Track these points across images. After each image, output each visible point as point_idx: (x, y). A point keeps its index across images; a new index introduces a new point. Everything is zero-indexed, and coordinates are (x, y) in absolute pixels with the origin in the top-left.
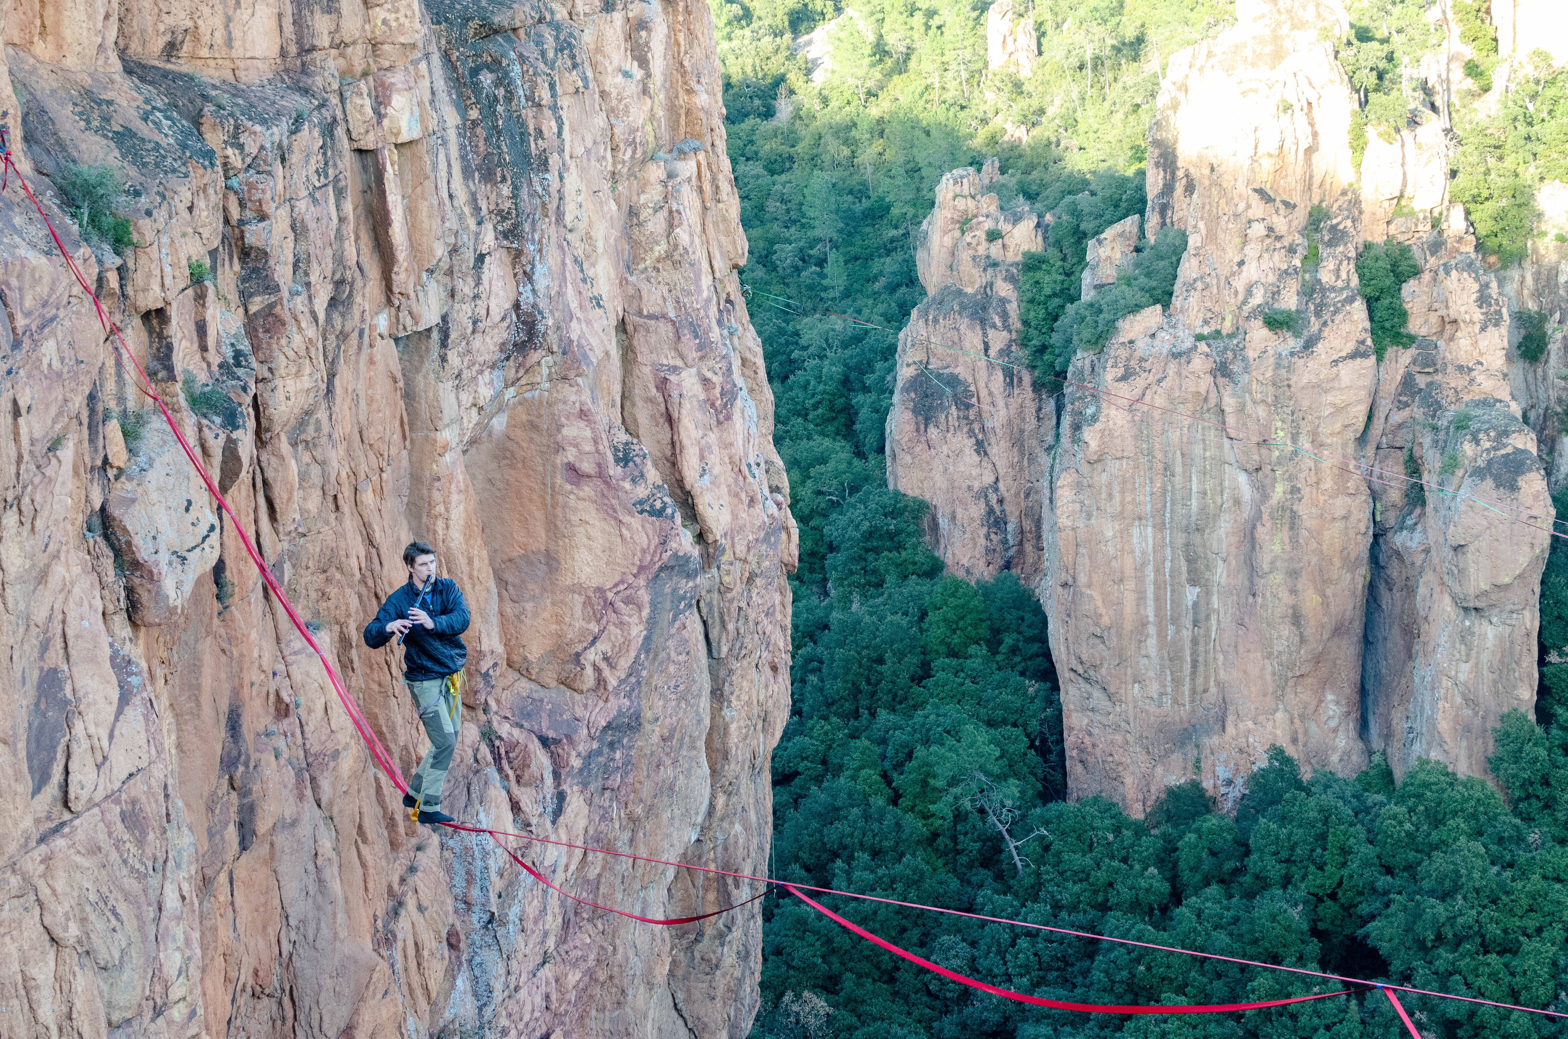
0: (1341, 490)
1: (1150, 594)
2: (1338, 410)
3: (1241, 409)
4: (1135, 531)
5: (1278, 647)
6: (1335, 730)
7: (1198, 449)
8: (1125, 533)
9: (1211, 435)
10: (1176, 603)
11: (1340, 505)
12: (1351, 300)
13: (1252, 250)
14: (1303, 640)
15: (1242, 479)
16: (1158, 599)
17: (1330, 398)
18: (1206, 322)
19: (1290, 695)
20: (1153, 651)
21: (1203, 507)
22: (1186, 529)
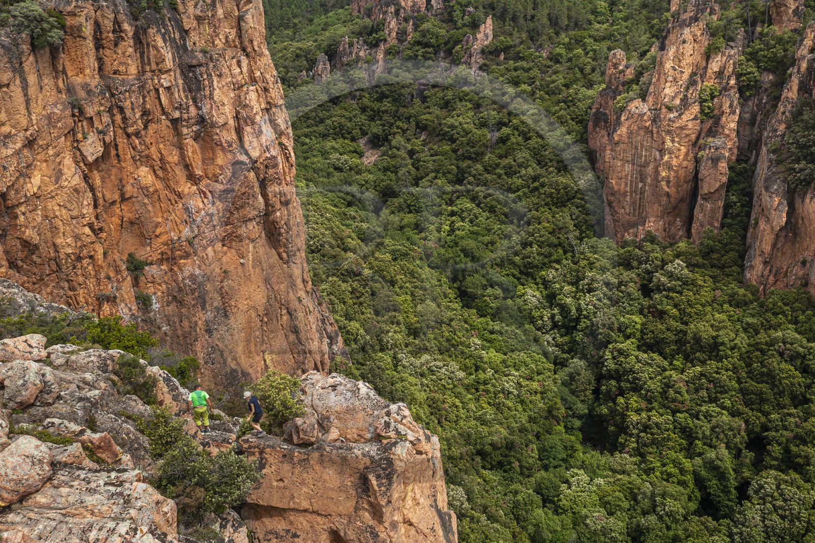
0: (686, 159)
1: (629, 182)
2: (687, 135)
3: (658, 132)
4: (626, 165)
5: (663, 203)
6: (679, 229)
7: (645, 143)
8: (623, 165)
9: (649, 139)
10: (636, 187)
11: (685, 164)
12: (695, 102)
13: (668, 84)
14: (670, 202)
15: (657, 153)
16: (631, 185)
17: (685, 132)
18: (653, 105)
19: (666, 218)
20: (628, 200)
21: (646, 160)
22: (640, 166)
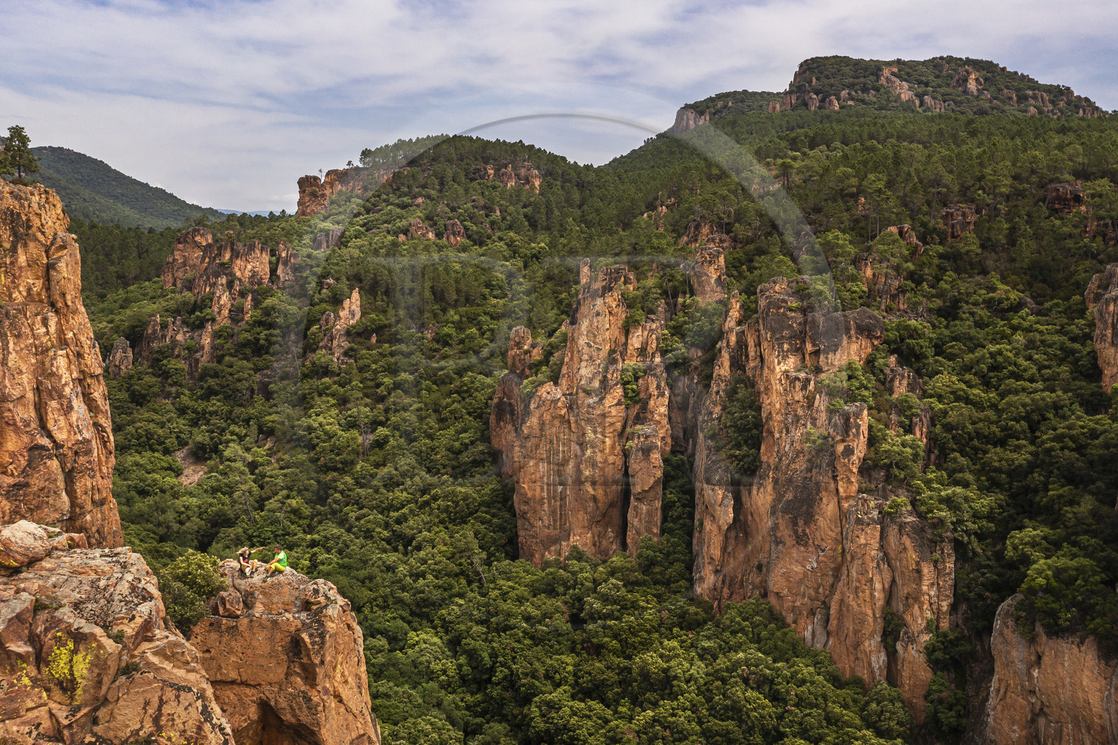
0: (612, 453)
1: (545, 486)
2: (612, 424)
3: (576, 422)
4: (541, 464)
5: (589, 510)
6: (612, 542)
7: (562, 435)
8: (536, 465)
9: (567, 430)
10: (555, 491)
11: (611, 459)
12: (616, 384)
13: (583, 364)
14: (597, 507)
15: (577, 447)
16: (548, 489)
17: (608, 420)
18: (568, 389)
19: (594, 528)
20: (546, 509)
21: (564, 457)
22: (558, 464)
